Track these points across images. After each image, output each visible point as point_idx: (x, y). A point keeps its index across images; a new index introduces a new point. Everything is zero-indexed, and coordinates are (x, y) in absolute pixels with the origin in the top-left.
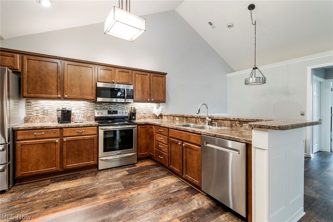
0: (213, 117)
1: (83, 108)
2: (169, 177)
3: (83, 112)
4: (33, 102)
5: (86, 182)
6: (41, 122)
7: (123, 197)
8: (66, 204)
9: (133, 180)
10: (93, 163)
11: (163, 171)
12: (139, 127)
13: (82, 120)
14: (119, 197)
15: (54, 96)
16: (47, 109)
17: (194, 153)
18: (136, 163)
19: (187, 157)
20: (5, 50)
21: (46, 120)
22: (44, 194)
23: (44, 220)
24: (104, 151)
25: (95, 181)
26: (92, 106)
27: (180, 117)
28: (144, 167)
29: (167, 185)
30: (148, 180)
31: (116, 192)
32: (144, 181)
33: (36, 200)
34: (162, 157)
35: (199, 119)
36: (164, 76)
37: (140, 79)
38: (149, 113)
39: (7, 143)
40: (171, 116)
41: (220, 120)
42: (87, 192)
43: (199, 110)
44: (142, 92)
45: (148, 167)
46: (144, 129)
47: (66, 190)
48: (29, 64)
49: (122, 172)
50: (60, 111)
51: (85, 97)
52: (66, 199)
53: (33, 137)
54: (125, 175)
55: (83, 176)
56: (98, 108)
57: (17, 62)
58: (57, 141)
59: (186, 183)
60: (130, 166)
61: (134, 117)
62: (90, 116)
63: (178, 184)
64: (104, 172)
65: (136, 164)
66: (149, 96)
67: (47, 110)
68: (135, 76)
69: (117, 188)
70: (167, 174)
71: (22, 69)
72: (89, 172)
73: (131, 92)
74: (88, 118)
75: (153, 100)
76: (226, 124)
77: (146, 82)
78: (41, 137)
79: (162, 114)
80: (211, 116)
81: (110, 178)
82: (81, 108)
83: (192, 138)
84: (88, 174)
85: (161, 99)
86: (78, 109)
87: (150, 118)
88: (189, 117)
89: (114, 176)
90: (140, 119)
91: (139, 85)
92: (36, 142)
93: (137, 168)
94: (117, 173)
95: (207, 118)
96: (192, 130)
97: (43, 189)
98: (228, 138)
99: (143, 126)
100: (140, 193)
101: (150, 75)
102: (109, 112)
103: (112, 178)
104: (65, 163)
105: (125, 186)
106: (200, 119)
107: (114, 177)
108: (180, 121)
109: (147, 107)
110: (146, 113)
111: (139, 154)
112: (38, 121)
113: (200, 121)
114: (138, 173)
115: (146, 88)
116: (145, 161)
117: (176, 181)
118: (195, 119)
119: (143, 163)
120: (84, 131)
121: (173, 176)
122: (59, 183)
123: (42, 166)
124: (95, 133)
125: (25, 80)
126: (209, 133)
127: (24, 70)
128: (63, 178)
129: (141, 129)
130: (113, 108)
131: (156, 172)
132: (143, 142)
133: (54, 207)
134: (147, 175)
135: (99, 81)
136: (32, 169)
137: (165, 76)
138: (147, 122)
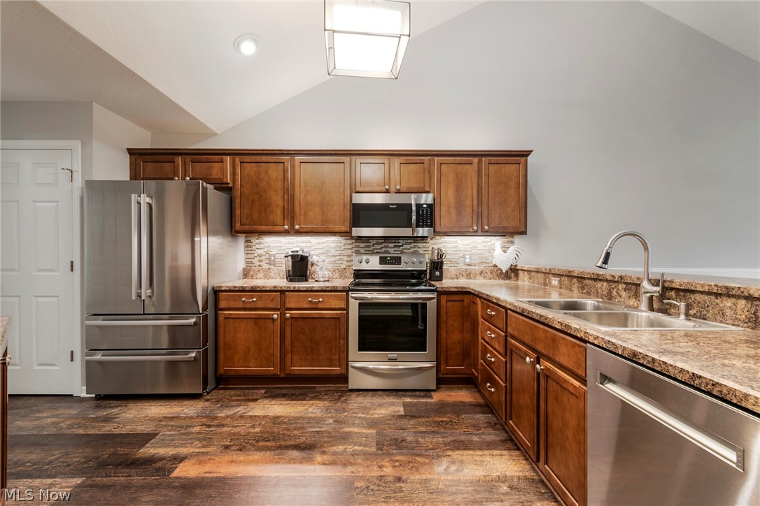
0: (672, 282)
1: (333, 252)
2: (504, 452)
3: (334, 259)
4: (255, 241)
5: (314, 411)
6: (265, 277)
7: (361, 474)
8: (257, 450)
9: (404, 434)
10: (339, 372)
11: (495, 430)
12: (444, 298)
13: (327, 276)
14: (353, 472)
15: (278, 228)
16: (274, 253)
17: (569, 402)
18: (435, 388)
19: (550, 410)
20: (212, 152)
21: (272, 274)
22: (242, 417)
23: (210, 472)
24: (360, 350)
25: (330, 412)
26: (351, 246)
27: (561, 275)
28: (448, 404)
29: (486, 477)
30: (442, 445)
31: (353, 455)
32: (431, 446)
33: (223, 426)
34: (493, 390)
35: (621, 286)
36: (523, 159)
37: (451, 177)
38: (482, 263)
39: (201, 312)
40: (537, 272)
41: (702, 293)
42: (303, 434)
43: (608, 255)
44: (457, 209)
45: (458, 408)
46: (458, 304)
47: (276, 420)
48: (243, 171)
49: (393, 404)
50: (290, 257)
51: (331, 227)
52: (263, 440)
53: (241, 305)
54: (393, 416)
55: (315, 396)
56: (362, 251)
57: (227, 169)
58: (276, 316)
59: (551, 492)
60: (417, 393)
61: (437, 273)
62: (345, 269)
63: (522, 485)
64: (357, 396)
65: (434, 391)
66: (475, 217)
67: (274, 255)
68: (440, 170)
69: (361, 445)
70: (503, 441)
71: (234, 180)
72: (331, 389)
73: (427, 211)
74: (342, 273)
75: (486, 227)
76: (728, 312)
77: (469, 181)
78: (252, 305)
79: (516, 265)
80: (659, 277)
81: (360, 415)
82: (329, 251)
83: (563, 349)
84: (326, 394)
85: (512, 224)
86: (324, 253)
87: (485, 277)
88: (588, 279)
89: (371, 412)
90: (458, 279)
91: (449, 193)
92: (244, 314)
93: (431, 404)
94: (381, 405)
95: (646, 285)
96: (561, 324)
97: (245, 407)
98: (685, 378)
99: (455, 297)
100: (403, 478)
101: (479, 162)
102: (383, 261)
103: (364, 416)
104: (288, 363)
105: (380, 445)
106: (624, 286)
107: (368, 414)
108: (561, 288)
109: (475, 248)
110: (473, 262)
111: (443, 367)
112: (261, 275)
113: (623, 294)
114: (428, 417)
115: (470, 198)
116: (458, 388)
117: (521, 474)
118: (605, 284)
119: (453, 394)
120: (321, 300)
121: (518, 452)
122: (273, 402)
123: (253, 360)
124: (343, 306)
125: (238, 200)
126: (613, 344)
127: (237, 183)
128: (284, 391)
129: (448, 303)
130: (393, 252)
131: (474, 426)
132: (455, 337)
133: (237, 450)
134: (445, 428)
135: (358, 189)
136: (240, 364)
137: (527, 160)
138: (465, 288)
